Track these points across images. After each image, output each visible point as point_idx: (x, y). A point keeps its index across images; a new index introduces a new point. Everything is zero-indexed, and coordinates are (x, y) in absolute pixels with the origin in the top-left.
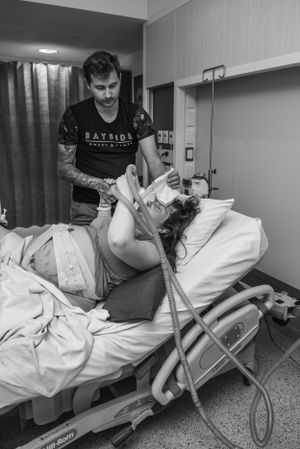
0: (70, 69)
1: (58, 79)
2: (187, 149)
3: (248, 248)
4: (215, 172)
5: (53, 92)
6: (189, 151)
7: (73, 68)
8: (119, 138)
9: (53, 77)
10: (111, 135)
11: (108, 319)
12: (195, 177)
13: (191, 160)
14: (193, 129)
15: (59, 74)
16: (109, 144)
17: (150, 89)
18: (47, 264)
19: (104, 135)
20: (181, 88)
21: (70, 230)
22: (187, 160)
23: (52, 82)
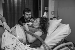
3: (65, 31)
4: (59, 16)
6: (52, 12)
11: (30, 47)
12: (54, 17)
13: (53, 14)
14: (54, 6)
22: (52, 14)
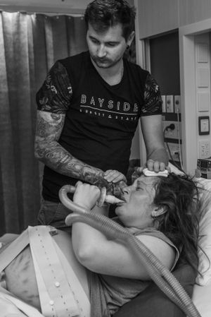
0: (33, 17)
1: (18, 32)
2: (200, 118)
5: (11, 49)
6: (203, 122)
7: (38, 16)
8: (122, 107)
9: (11, 29)
10: (111, 103)
15: (18, 25)
16: (107, 114)
17: (145, 40)
18: (25, 282)
19: (101, 101)
20: (188, 36)
21: (53, 234)
22: (201, 134)
23: (10, 37)
